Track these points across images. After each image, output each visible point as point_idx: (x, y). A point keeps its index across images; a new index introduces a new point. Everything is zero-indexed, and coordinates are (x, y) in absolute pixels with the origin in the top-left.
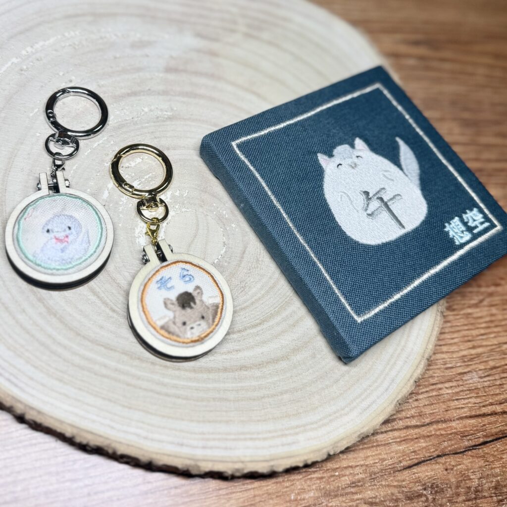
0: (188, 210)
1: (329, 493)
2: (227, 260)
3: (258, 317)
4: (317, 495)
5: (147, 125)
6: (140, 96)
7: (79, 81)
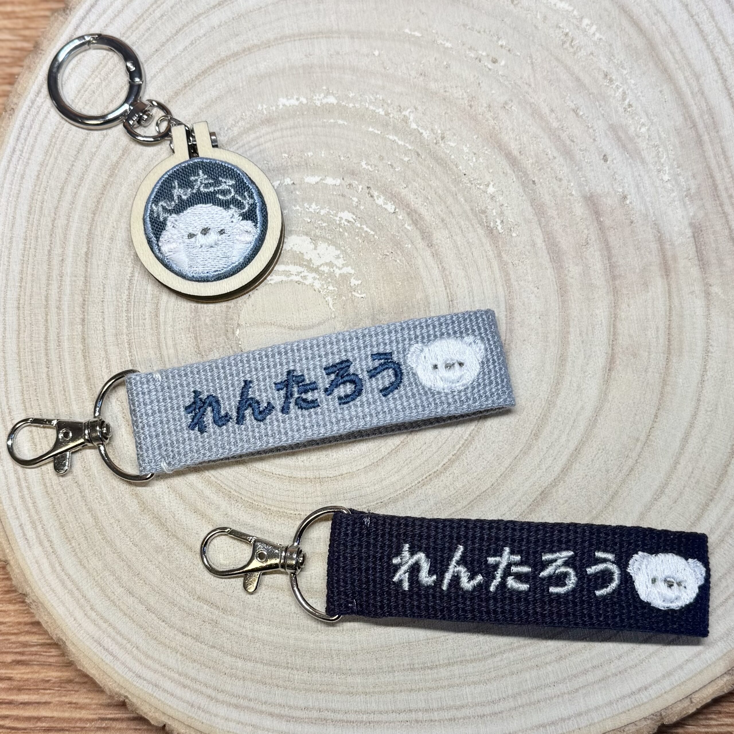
6: (514, 172)
7: (500, 73)
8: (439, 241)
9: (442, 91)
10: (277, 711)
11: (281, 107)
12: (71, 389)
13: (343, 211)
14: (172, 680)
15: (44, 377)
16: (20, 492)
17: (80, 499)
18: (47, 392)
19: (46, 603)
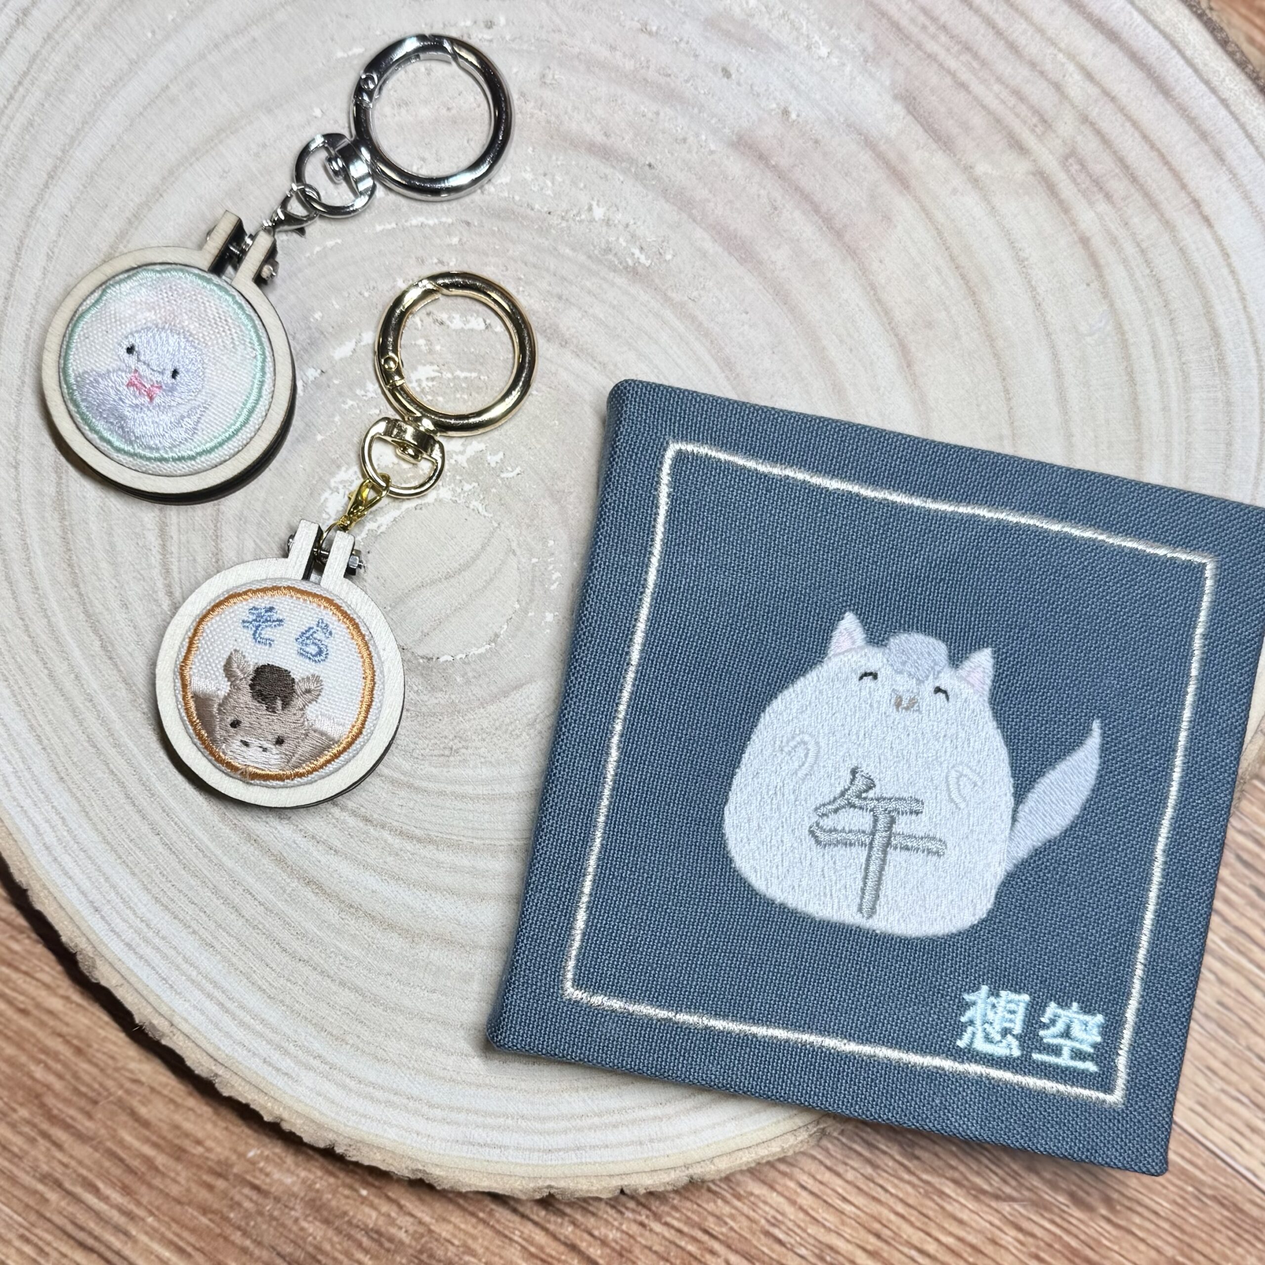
0: (484, 513)
1: (321, 1207)
2: (470, 674)
3: (427, 825)
4: (295, 1189)
5: (568, 251)
6: (614, 167)
7: (508, 37)
8: (573, 330)
9: (444, 111)
12: (209, 843)
15: (161, 850)
16: (234, 1019)
17: (319, 978)
18: (178, 867)
19: (366, 1137)
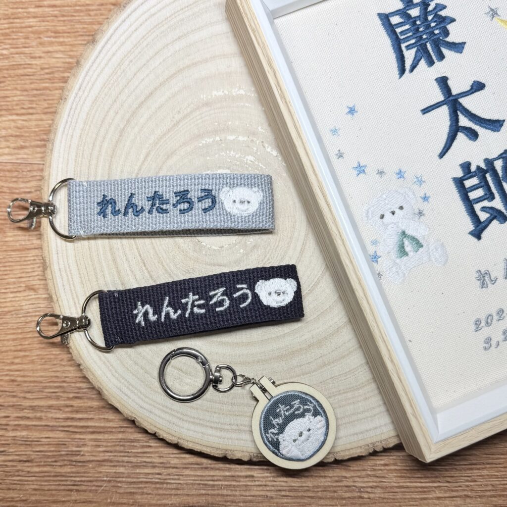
10: (215, 425)
11: (214, 96)
12: (102, 254)
13: (248, 155)
14: (160, 409)
19: (91, 369)
